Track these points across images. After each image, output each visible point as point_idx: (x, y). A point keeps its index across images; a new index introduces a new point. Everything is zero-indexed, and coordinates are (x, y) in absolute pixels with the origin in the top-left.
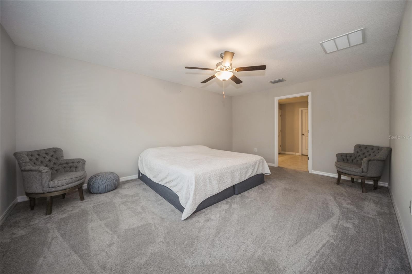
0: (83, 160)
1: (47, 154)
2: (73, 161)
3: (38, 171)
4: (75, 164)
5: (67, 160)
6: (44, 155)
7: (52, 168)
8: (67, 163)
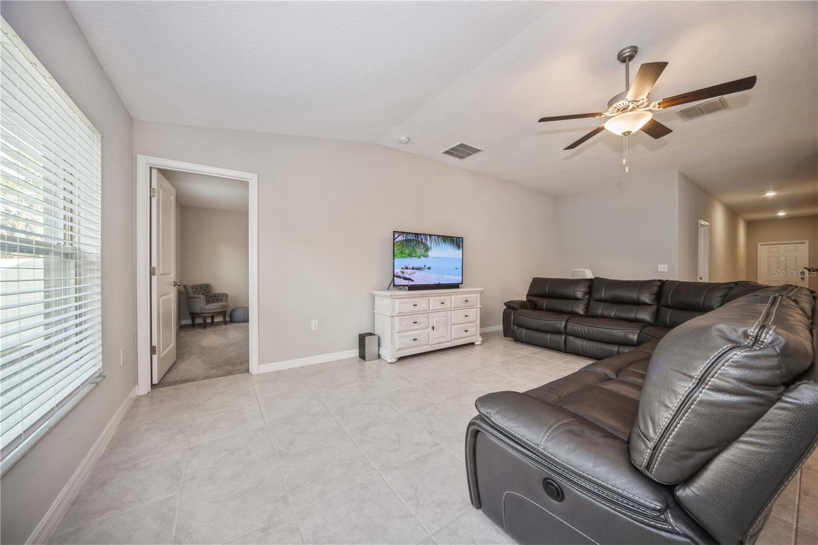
0: (226, 294)
1: (201, 288)
2: (219, 295)
3: (198, 298)
4: (221, 297)
5: (214, 294)
6: (200, 289)
7: (206, 296)
8: (215, 296)
